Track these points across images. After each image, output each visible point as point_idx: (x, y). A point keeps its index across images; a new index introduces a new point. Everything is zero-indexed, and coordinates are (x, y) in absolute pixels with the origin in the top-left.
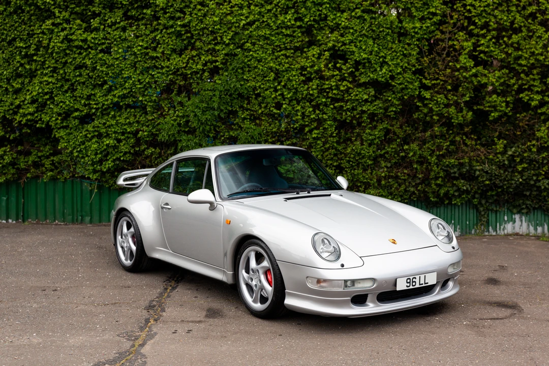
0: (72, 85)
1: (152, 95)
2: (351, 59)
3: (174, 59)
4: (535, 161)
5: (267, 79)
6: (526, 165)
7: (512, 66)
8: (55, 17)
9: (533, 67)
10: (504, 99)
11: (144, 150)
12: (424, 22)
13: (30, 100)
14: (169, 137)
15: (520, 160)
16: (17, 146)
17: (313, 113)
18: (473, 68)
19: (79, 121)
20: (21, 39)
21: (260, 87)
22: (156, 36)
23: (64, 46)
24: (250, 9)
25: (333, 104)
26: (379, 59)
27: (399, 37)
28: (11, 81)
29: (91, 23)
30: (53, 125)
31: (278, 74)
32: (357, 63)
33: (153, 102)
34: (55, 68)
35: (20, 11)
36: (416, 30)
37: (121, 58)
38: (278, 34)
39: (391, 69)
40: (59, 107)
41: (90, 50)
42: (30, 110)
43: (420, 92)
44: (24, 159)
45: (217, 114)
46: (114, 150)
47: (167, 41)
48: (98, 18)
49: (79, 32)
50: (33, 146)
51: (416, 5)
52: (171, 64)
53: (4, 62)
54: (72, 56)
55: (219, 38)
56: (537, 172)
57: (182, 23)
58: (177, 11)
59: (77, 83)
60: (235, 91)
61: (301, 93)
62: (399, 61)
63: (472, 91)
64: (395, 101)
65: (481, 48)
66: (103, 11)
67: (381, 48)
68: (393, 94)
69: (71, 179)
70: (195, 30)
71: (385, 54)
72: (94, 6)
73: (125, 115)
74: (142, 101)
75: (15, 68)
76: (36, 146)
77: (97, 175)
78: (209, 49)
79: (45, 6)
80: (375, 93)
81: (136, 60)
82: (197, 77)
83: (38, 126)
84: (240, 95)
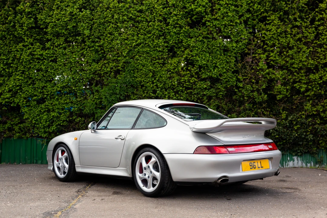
0: (33, 81)
1: (81, 87)
2: (196, 65)
3: (94, 65)
4: (304, 123)
5: (148, 76)
6: (299, 126)
7: (289, 68)
8: (25, 42)
9: (301, 69)
10: (285, 88)
11: (75, 119)
12: (238, 43)
13: (8, 90)
14: (90, 111)
15: (296, 123)
17: (174, 96)
18: (267, 69)
19: (36, 102)
20: (4, 54)
21: (144, 81)
22: (83, 52)
23: (29, 58)
24: (138, 36)
25: (186, 91)
26: (213, 65)
27: (224, 52)
29: (46, 45)
30: (21, 105)
31: (154, 73)
32: (200, 67)
34: (24, 71)
35: (4, 38)
36: (234, 48)
37: (62, 65)
38: (154, 50)
39: (219, 70)
40: (25, 94)
41: (44, 60)
42: (8, 96)
43: (237, 83)
44: (3, 126)
45: (118, 97)
46: (57, 119)
47: (90, 55)
48: (50, 42)
49: (39, 50)
50: (8, 119)
51: (233, 34)
52: (92, 68)
54: (34, 64)
55: (120, 53)
56: (306, 130)
57: (99, 45)
58: (96, 38)
59: (36, 80)
60: (129, 83)
61: (168, 84)
62: (224, 65)
63: (266, 83)
64: (222, 89)
65: (271, 58)
66: (53, 38)
67: (214, 58)
68: (221, 85)
69: (30, 138)
70: (106, 49)
71: (216, 62)
72: (48, 35)
73: (64, 98)
74: (74, 90)
76: (10, 118)
77: (46, 134)
78: (115, 60)
79: (19, 35)
80: (211, 84)
81: (71, 66)
82: (107, 76)
83: (12, 105)
84: (132, 86)
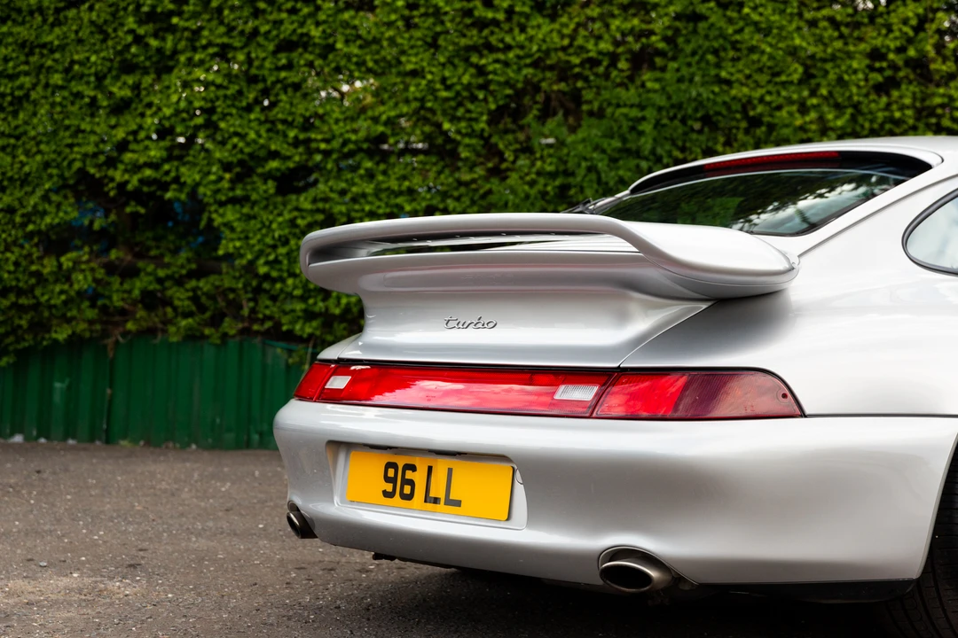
1: (476, 119)
3: (539, 27)
5: (783, 78)
16: (107, 251)
19: (275, 184)
21: (761, 100)
28: (108, 81)
30: (209, 193)
33: (476, 136)
34: (226, 47)
37: (400, 24)
40: (229, 146)
42: (153, 153)
44: (121, 284)
50: (141, 255)
52: (531, 39)
53: (92, 33)
54: (271, 17)
59: (279, 86)
60: (696, 110)
61: (869, 117)
69: (238, 339)
73: (399, 171)
74: (447, 132)
75: (119, 48)
76: (152, 253)
77: (315, 324)
81: (438, 29)
82: (596, 75)
83: (169, 195)
84: (707, 120)
